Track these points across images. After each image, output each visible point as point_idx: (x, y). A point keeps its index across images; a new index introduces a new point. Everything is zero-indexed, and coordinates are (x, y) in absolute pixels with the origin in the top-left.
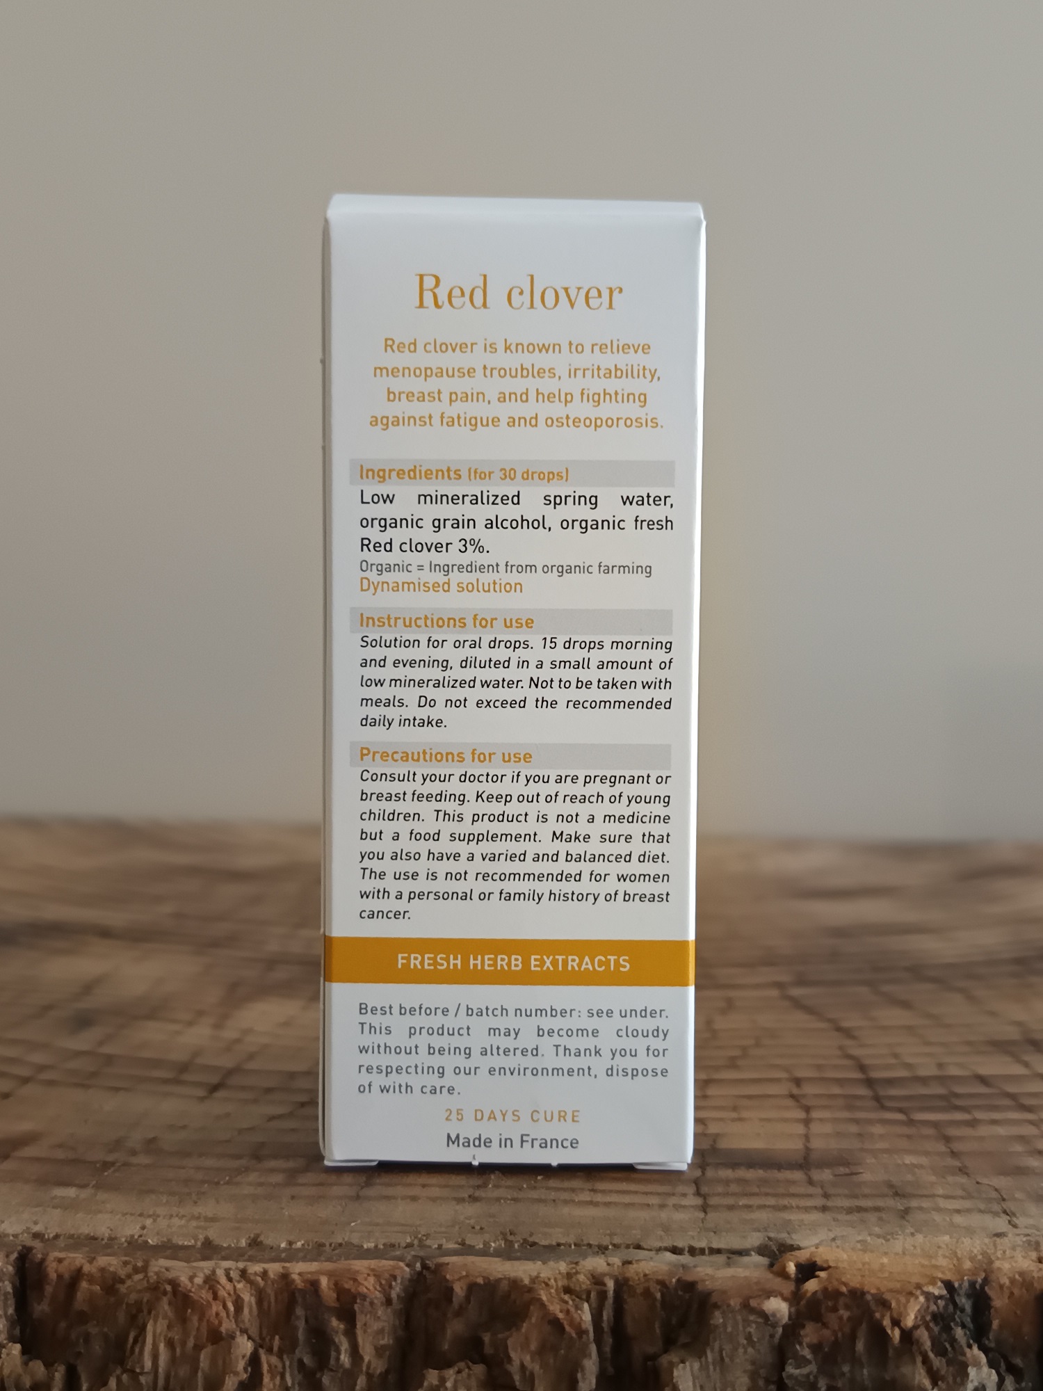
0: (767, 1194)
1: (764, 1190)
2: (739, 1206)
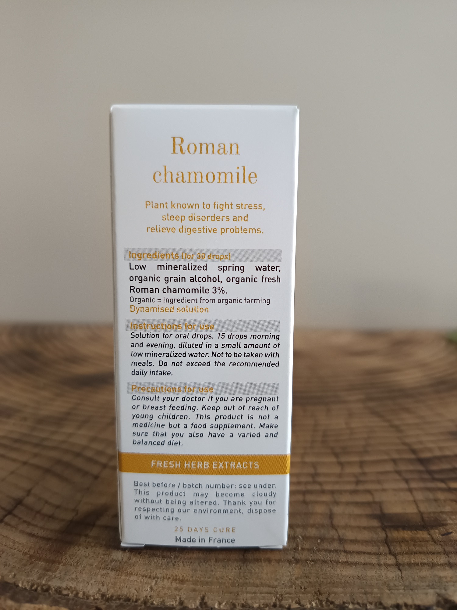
0: (420, 553)
1: (417, 548)
2: (412, 563)
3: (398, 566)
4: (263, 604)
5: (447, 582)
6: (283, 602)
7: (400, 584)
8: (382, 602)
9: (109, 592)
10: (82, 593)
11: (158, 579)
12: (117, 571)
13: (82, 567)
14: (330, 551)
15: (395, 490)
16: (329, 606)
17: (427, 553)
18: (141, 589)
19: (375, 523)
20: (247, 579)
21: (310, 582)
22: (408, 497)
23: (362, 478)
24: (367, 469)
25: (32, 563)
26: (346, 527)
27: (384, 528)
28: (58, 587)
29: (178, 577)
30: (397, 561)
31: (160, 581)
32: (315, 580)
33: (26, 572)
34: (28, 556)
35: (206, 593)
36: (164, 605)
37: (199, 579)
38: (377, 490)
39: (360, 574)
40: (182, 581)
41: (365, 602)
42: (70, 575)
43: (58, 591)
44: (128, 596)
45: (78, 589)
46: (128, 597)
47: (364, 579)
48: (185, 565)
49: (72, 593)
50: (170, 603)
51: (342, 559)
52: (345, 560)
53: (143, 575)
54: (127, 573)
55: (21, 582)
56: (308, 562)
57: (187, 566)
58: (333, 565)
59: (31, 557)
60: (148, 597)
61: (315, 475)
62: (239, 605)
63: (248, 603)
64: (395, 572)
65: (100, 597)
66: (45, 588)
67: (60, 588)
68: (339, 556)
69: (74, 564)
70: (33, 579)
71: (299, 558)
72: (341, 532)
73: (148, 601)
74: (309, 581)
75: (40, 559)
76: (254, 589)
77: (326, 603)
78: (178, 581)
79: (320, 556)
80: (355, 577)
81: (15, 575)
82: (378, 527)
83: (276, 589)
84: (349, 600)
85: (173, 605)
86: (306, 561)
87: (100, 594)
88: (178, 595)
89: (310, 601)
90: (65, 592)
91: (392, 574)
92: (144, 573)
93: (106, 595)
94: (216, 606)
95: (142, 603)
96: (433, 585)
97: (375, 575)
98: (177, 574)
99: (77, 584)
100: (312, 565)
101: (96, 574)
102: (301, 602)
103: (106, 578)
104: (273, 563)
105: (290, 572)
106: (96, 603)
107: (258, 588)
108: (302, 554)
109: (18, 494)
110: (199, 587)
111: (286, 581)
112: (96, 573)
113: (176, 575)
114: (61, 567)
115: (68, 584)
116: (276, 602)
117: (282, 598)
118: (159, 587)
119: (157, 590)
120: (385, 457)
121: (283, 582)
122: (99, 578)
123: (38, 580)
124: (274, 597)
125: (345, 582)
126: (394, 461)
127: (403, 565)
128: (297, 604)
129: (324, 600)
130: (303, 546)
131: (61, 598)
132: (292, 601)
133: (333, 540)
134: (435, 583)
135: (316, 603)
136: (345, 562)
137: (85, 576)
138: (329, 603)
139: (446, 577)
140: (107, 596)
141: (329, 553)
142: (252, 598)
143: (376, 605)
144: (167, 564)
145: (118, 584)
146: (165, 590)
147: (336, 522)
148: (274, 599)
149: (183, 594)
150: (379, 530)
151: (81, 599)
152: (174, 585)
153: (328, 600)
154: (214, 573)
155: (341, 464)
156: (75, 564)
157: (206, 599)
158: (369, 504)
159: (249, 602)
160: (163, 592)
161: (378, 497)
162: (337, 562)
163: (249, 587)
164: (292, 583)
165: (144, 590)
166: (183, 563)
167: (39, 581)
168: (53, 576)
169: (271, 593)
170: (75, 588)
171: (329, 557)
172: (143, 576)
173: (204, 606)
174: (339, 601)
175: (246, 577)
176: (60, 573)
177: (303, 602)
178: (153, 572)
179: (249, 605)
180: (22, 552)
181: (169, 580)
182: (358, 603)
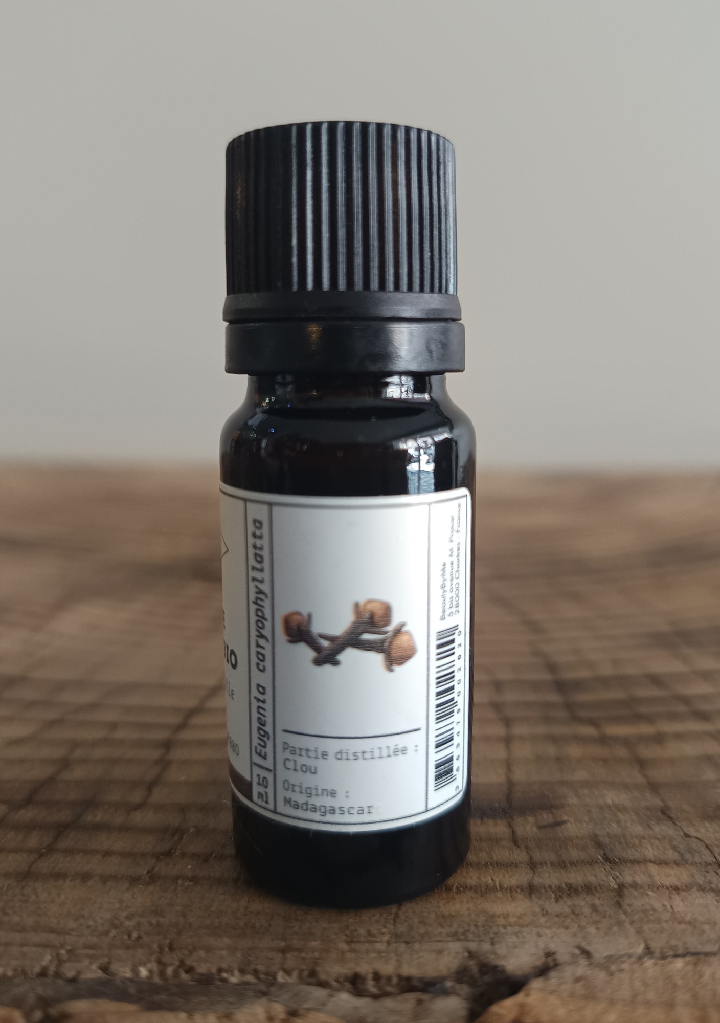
4: (15, 970)
5: (505, 927)
6: (67, 967)
7: (384, 930)
8: (319, 969)
16: (180, 976)
17: (486, 865)
21: (159, 925)
22: (500, 752)
32: (174, 921)
41: (276, 968)
56: (180, 882)
71: (163, 873)
74: (158, 922)
76: (11, 937)
77: (176, 970)
83: (67, 936)
84: (236, 965)
86: (177, 878)
89: (137, 964)
96: (464, 933)
100: (185, 888)
104: (91, 883)
105: (121, 902)
108: (176, 865)
111: (100, 921)
116: (49, 967)
117: (69, 958)
121: (91, 923)
124: (51, 954)
128: (100, 971)
129: (172, 964)
130: (188, 848)
132: (90, 964)
134: (473, 928)
135: (151, 971)
138: (181, 971)
139: (506, 916)
143: (300, 977)
148: (48, 957)
153: (182, 962)
164: (113, 924)
169: (45, 946)
174: (208, 965)
175: (7, 911)
177: (114, 967)
182: (255, 973)
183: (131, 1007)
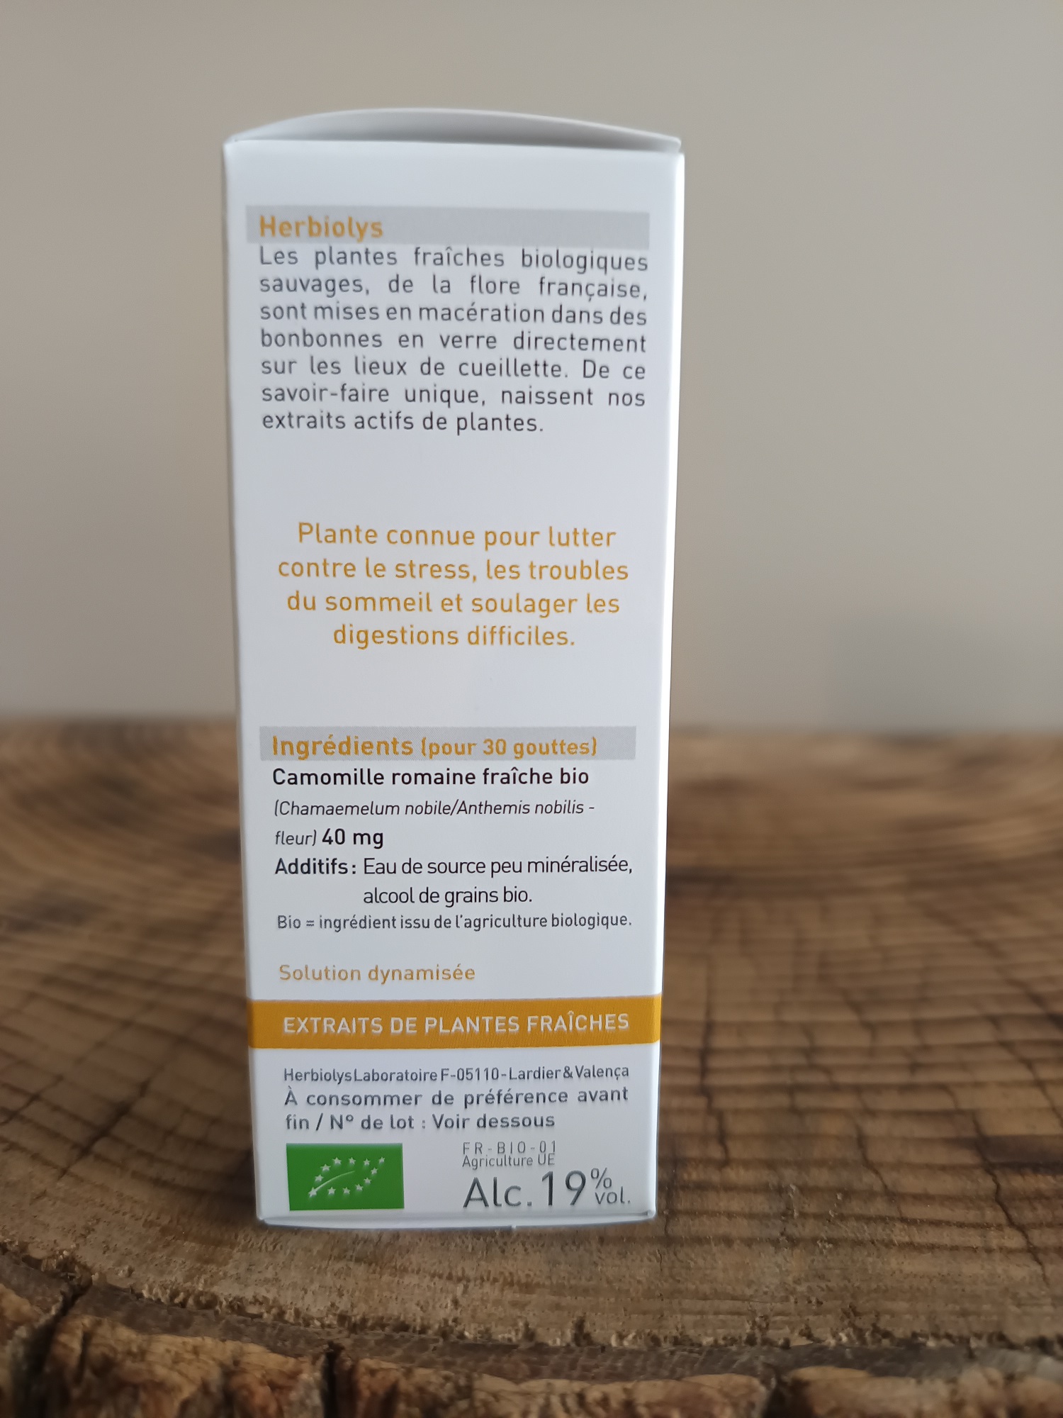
3: (1033, 1252)
4: (725, 1338)
6: (771, 1334)
7: (1043, 1293)
8: (1006, 1332)
9: (355, 1311)
10: (292, 1311)
11: (469, 1281)
12: (370, 1264)
13: (285, 1254)
14: (869, 1220)
15: (1002, 1084)
16: (880, 1341)
18: (431, 1303)
19: (966, 1157)
20: (679, 1281)
21: (830, 1290)
22: (1036, 1099)
23: (923, 1058)
24: (933, 1039)
25: (167, 1245)
26: (898, 1166)
27: (989, 1169)
28: (235, 1298)
29: (515, 1279)
30: (1028, 1243)
31: (475, 1285)
32: (842, 1284)
33: (156, 1265)
34: (158, 1228)
35: (585, 1313)
36: (490, 1339)
37: (566, 1283)
38: (961, 1085)
39: (945, 1271)
40: (527, 1287)
41: (965, 1333)
42: (259, 1272)
43: (236, 1307)
44: (402, 1318)
45: (282, 1302)
46: (403, 1323)
47: (956, 1283)
48: (530, 1250)
49: (268, 1312)
50: (503, 1335)
51: (899, 1238)
52: (907, 1239)
53: (432, 1272)
54: (395, 1267)
55: (146, 1286)
56: (820, 1244)
57: (535, 1252)
58: (878, 1250)
59: (164, 1231)
60: (450, 1323)
61: (810, 1051)
62: (668, 1339)
63: (687, 1336)
64: (1028, 1266)
65: (335, 1322)
66: (203, 1299)
67: (240, 1300)
68: (892, 1231)
69: (266, 1248)
70: (173, 1279)
71: (797, 1234)
72: (890, 1177)
73: (452, 1332)
74: (827, 1286)
75: (186, 1238)
76: (700, 1305)
77: (873, 1334)
78: (516, 1287)
79: (847, 1230)
80: (934, 1277)
81: (131, 1271)
82: (975, 1167)
83: (751, 1303)
84: (927, 1329)
85: (510, 1340)
86: (814, 1240)
87: (335, 1315)
88: (520, 1317)
89: (835, 1330)
90: (253, 1310)
91: (1021, 1271)
92: (435, 1267)
93: (350, 1318)
94: (614, 1342)
95: (436, 1334)
97: (982, 1272)
98: (512, 1270)
99: (278, 1292)
100: (830, 1251)
101: (322, 1271)
102: (813, 1332)
103: (345, 1279)
104: (736, 1246)
105: (779, 1266)
106: (329, 1334)
107: (708, 1302)
108: (803, 1226)
109: (119, 1092)
110: (567, 1300)
111: (772, 1287)
112: (320, 1268)
113: (511, 1274)
114: (237, 1255)
115: (257, 1291)
116: (754, 1335)
117: (768, 1325)
118: (473, 1299)
119: (469, 1306)
120: (971, 1012)
121: (766, 1289)
122: (329, 1279)
123: (185, 1282)
124: (748, 1321)
125: (911, 1287)
126: (994, 1020)
127: (1046, 1250)
128: (804, 1338)
129: (868, 1330)
130: (803, 1208)
131: (244, 1322)
132: (792, 1332)
133: (870, 1195)
135: (848, 1335)
136: (907, 1243)
137: (295, 1275)
138: (879, 1336)
140: (353, 1320)
141: (867, 1224)
142: (695, 1325)
143: (990, 1340)
144: (487, 1250)
145: (376, 1292)
146: (489, 1305)
147: (874, 1154)
148: (748, 1326)
149: (531, 1314)
150: (978, 1172)
151: (292, 1324)
152: (509, 1295)
153: (876, 1329)
154: (599, 1268)
155: (871, 1027)
156: (271, 1248)
157: (588, 1327)
158: (947, 1115)
159: (691, 1333)
160: (485, 1311)
161: (967, 1100)
162: (889, 1244)
163: (687, 1300)
164: (787, 1289)
165: (437, 1306)
166: (523, 1244)
167: (189, 1284)
168: (221, 1273)
169: (739, 1314)
170: (275, 1301)
171: (867, 1232)
172: (433, 1276)
173: (583, 1342)
174: (901, 1330)
175: (677, 1278)
176: (237, 1267)
177: (817, 1333)
178: (456, 1267)
179: (690, 1340)
180: (143, 1220)
181: (496, 1283)
182: (949, 1337)
183: (860, 1374)
